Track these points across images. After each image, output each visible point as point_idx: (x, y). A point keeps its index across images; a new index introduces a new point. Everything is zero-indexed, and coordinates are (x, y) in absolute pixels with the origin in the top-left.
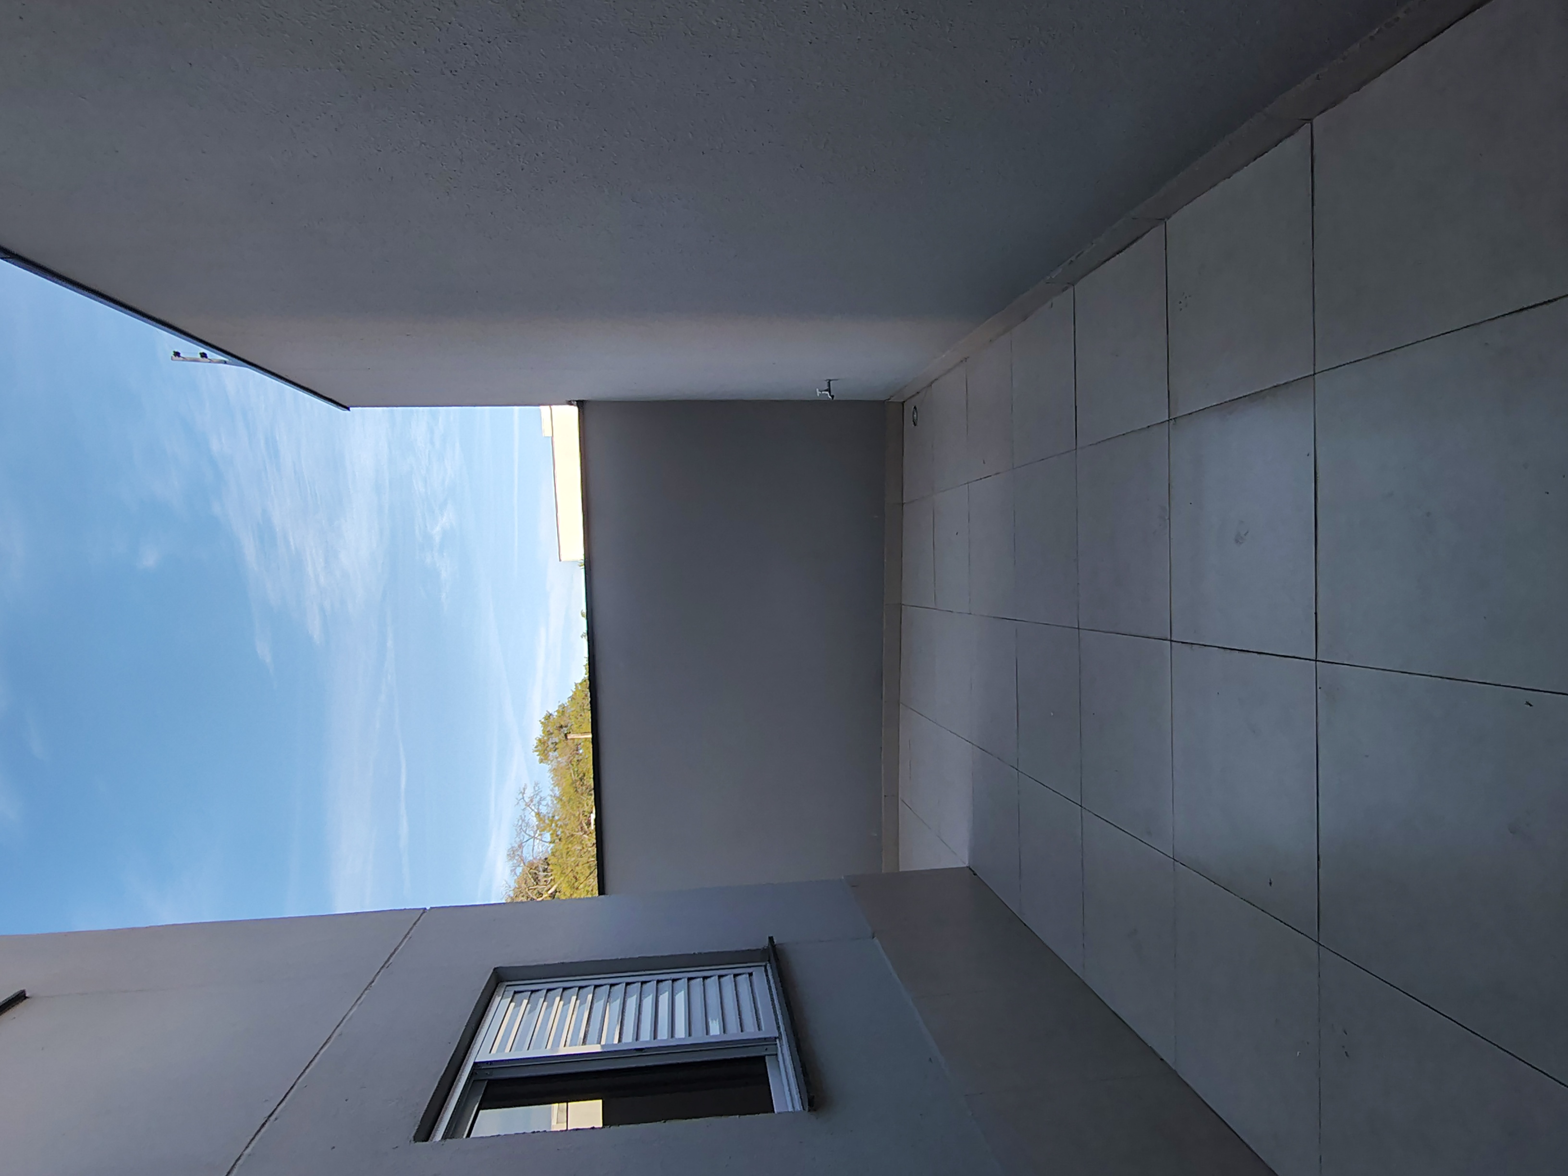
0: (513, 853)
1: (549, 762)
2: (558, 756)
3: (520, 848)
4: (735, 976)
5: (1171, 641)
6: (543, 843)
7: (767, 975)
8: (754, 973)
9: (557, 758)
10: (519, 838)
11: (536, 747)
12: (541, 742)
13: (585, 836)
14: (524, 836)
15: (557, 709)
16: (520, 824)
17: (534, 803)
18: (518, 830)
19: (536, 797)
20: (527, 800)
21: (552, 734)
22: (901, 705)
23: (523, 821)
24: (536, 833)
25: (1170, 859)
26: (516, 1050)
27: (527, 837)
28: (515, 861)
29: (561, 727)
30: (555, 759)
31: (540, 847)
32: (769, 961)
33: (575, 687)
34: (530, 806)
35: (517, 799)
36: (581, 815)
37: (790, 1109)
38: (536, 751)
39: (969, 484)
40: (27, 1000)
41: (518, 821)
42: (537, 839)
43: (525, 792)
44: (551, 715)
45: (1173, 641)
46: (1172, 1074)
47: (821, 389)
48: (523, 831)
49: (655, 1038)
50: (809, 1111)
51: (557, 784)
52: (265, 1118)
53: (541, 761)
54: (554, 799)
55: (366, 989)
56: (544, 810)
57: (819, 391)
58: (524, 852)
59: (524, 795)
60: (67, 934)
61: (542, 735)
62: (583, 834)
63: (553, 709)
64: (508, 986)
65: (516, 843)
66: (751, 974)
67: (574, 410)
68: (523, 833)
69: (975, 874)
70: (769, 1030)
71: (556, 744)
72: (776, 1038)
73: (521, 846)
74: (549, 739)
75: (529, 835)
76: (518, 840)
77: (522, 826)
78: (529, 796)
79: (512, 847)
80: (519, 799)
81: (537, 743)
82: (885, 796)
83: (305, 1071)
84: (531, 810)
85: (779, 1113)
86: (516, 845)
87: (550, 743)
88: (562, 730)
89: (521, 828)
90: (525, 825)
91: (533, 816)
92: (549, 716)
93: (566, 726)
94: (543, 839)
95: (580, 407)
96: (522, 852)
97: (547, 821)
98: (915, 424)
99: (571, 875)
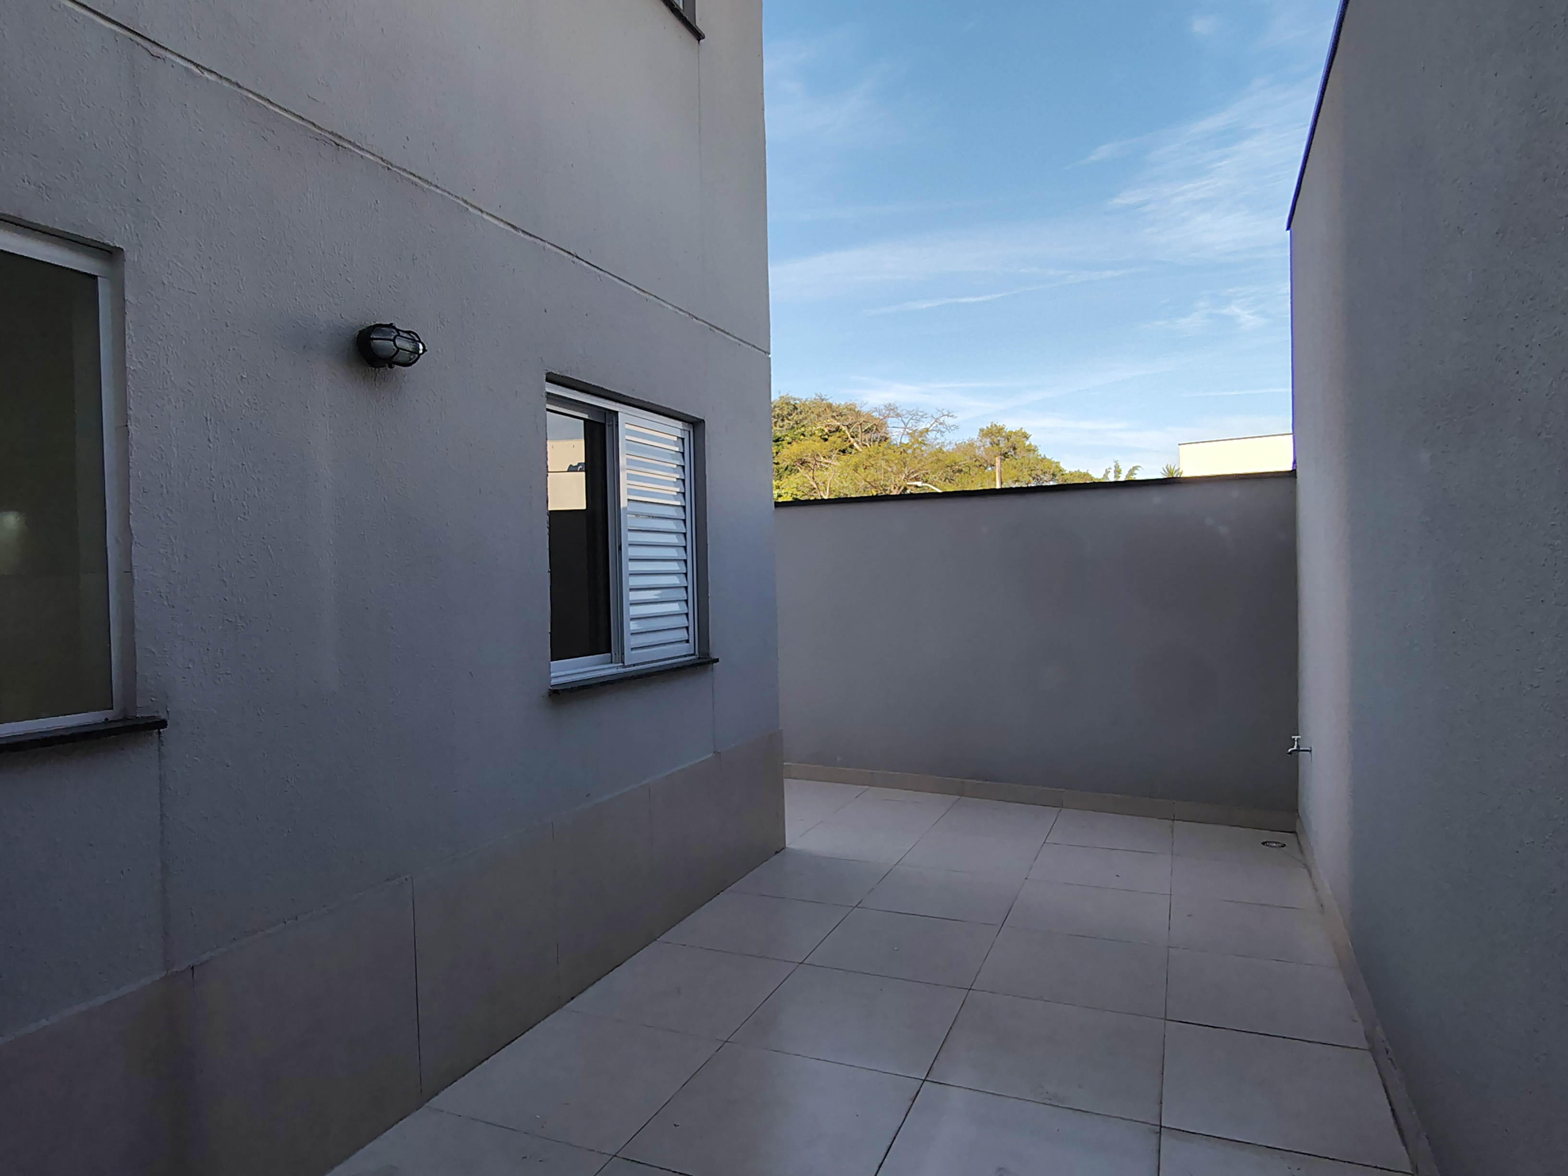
0: (892, 409)
1: (980, 439)
2: (986, 447)
3: (896, 415)
4: (687, 628)
5: (924, 1081)
6: (900, 436)
7: (685, 656)
8: (688, 644)
9: (984, 446)
10: (906, 413)
11: (996, 426)
12: (1000, 430)
13: (904, 475)
14: (906, 418)
15: (1033, 444)
16: (919, 413)
17: (939, 426)
18: (913, 412)
19: (944, 428)
20: (941, 420)
21: (1008, 440)
22: (959, 797)
23: (922, 417)
24: (910, 430)
25: (727, 1038)
26: (627, 444)
27: (906, 421)
28: (884, 411)
29: (1015, 449)
30: (983, 444)
31: (897, 434)
32: (699, 658)
33: (1056, 461)
34: (936, 423)
35: (943, 410)
36: (925, 471)
37: (552, 675)
38: (991, 426)
39: (1169, 896)
40: (697, 41)
41: (921, 412)
42: (904, 431)
43: (949, 417)
44: (1027, 438)
45: (924, 1082)
46: (557, 1005)
47: (1299, 741)
48: (912, 417)
49: (631, 560)
50: (550, 689)
51: (958, 447)
52: (575, 253)
53: (982, 430)
54: (940, 445)
55: (690, 314)
56: (931, 435)
57: (1298, 739)
58: (892, 418)
59: (946, 416)
60: (761, 55)
61: (1007, 431)
62: (905, 474)
63: (1033, 441)
64: (689, 432)
65: (901, 411)
66: (687, 641)
67: (1290, 469)
68: (911, 417)
69: (776, 853)
70: (630, 657)
71: (998, 445)
72: (624, 663)
73: (898, 415)
74: (1003, 437)
75: (907, 424)
76: (904, 412)
77: (917, 416)
78: (945, 420)
79: (897, 408)
80: (943, 412)
81: (999, 426)
82: (872, 773)
83: (616, 277)
84: (932, 423)
85: (550, 664)
86: (899, 411)
87: (999, 438)
88: (1012, 450)
89: (915, 415)
90: (918, 419)
91: (926, 425)
92: (1026, 437)
93: (1015, 453)
94: (904, 436)
95: (1291, 473)
96: (893, 417)
97: (920, 440)
98: (1263, 843)
99: (868, 464)
